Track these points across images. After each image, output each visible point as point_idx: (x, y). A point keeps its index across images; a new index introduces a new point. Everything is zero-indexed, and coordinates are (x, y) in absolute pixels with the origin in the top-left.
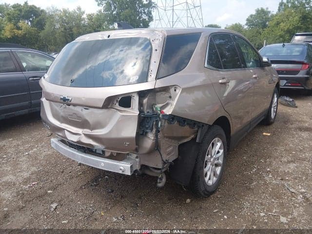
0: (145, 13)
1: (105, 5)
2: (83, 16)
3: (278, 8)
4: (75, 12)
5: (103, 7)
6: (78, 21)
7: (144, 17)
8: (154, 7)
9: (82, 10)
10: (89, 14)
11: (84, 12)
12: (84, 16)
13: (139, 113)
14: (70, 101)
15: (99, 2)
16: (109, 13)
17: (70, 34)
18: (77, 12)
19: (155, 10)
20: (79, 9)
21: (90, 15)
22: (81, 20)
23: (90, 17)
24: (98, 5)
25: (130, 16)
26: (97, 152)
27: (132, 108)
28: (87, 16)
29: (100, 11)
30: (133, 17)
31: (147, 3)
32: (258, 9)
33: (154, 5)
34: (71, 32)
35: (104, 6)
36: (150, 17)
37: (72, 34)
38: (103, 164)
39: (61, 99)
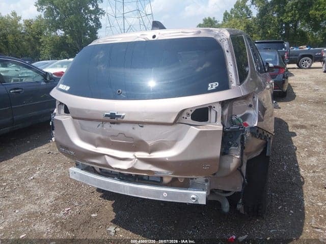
0: (92, 19)
1: (46, 10)
2: (19, 22)
3: (223, 18)
4: (9, 17)
5: (43, 13)
6: (14, 27)
7: (91, 23)
8: (102, 13)
9: (18, 15)
10: (26, 20)
11: (20, 18)
12: (21, 22)
13: (222, 127)
14: (123, 118)
15: (39, 7)
16: (51, 18)
17: (3, 42)
18: (12, 17)
19: (103, 17)
20: (14, 14)
21: (28, 21)
22: (17, 26)
23: (28, 23)
24: (38, 10)
25: (75, 22)
26: (150, 179)
27: (210, 122)
28: (25, 23)
29: (40, 17)
30: (79, 24)
31: (93, 9)
32: (205, 18)
33: (101, 11)
34: (5, 40)
35: (44, 11)
36: (97, 24)
37: (7, 42)
38: (165, 195)
39: (107, 116)
